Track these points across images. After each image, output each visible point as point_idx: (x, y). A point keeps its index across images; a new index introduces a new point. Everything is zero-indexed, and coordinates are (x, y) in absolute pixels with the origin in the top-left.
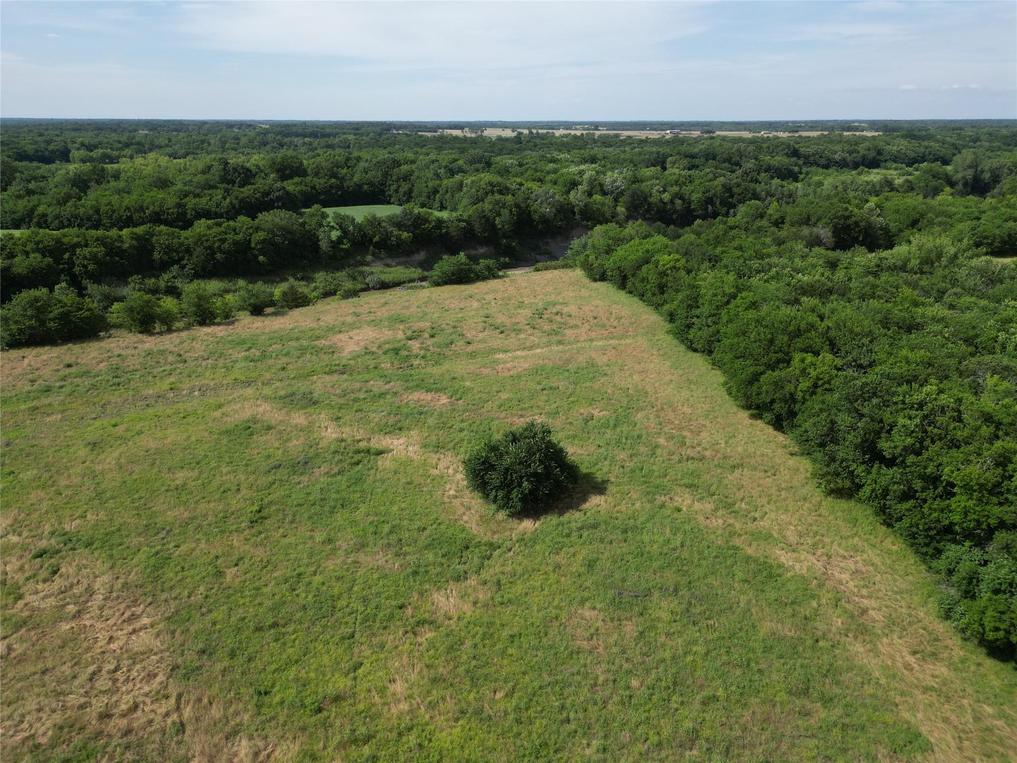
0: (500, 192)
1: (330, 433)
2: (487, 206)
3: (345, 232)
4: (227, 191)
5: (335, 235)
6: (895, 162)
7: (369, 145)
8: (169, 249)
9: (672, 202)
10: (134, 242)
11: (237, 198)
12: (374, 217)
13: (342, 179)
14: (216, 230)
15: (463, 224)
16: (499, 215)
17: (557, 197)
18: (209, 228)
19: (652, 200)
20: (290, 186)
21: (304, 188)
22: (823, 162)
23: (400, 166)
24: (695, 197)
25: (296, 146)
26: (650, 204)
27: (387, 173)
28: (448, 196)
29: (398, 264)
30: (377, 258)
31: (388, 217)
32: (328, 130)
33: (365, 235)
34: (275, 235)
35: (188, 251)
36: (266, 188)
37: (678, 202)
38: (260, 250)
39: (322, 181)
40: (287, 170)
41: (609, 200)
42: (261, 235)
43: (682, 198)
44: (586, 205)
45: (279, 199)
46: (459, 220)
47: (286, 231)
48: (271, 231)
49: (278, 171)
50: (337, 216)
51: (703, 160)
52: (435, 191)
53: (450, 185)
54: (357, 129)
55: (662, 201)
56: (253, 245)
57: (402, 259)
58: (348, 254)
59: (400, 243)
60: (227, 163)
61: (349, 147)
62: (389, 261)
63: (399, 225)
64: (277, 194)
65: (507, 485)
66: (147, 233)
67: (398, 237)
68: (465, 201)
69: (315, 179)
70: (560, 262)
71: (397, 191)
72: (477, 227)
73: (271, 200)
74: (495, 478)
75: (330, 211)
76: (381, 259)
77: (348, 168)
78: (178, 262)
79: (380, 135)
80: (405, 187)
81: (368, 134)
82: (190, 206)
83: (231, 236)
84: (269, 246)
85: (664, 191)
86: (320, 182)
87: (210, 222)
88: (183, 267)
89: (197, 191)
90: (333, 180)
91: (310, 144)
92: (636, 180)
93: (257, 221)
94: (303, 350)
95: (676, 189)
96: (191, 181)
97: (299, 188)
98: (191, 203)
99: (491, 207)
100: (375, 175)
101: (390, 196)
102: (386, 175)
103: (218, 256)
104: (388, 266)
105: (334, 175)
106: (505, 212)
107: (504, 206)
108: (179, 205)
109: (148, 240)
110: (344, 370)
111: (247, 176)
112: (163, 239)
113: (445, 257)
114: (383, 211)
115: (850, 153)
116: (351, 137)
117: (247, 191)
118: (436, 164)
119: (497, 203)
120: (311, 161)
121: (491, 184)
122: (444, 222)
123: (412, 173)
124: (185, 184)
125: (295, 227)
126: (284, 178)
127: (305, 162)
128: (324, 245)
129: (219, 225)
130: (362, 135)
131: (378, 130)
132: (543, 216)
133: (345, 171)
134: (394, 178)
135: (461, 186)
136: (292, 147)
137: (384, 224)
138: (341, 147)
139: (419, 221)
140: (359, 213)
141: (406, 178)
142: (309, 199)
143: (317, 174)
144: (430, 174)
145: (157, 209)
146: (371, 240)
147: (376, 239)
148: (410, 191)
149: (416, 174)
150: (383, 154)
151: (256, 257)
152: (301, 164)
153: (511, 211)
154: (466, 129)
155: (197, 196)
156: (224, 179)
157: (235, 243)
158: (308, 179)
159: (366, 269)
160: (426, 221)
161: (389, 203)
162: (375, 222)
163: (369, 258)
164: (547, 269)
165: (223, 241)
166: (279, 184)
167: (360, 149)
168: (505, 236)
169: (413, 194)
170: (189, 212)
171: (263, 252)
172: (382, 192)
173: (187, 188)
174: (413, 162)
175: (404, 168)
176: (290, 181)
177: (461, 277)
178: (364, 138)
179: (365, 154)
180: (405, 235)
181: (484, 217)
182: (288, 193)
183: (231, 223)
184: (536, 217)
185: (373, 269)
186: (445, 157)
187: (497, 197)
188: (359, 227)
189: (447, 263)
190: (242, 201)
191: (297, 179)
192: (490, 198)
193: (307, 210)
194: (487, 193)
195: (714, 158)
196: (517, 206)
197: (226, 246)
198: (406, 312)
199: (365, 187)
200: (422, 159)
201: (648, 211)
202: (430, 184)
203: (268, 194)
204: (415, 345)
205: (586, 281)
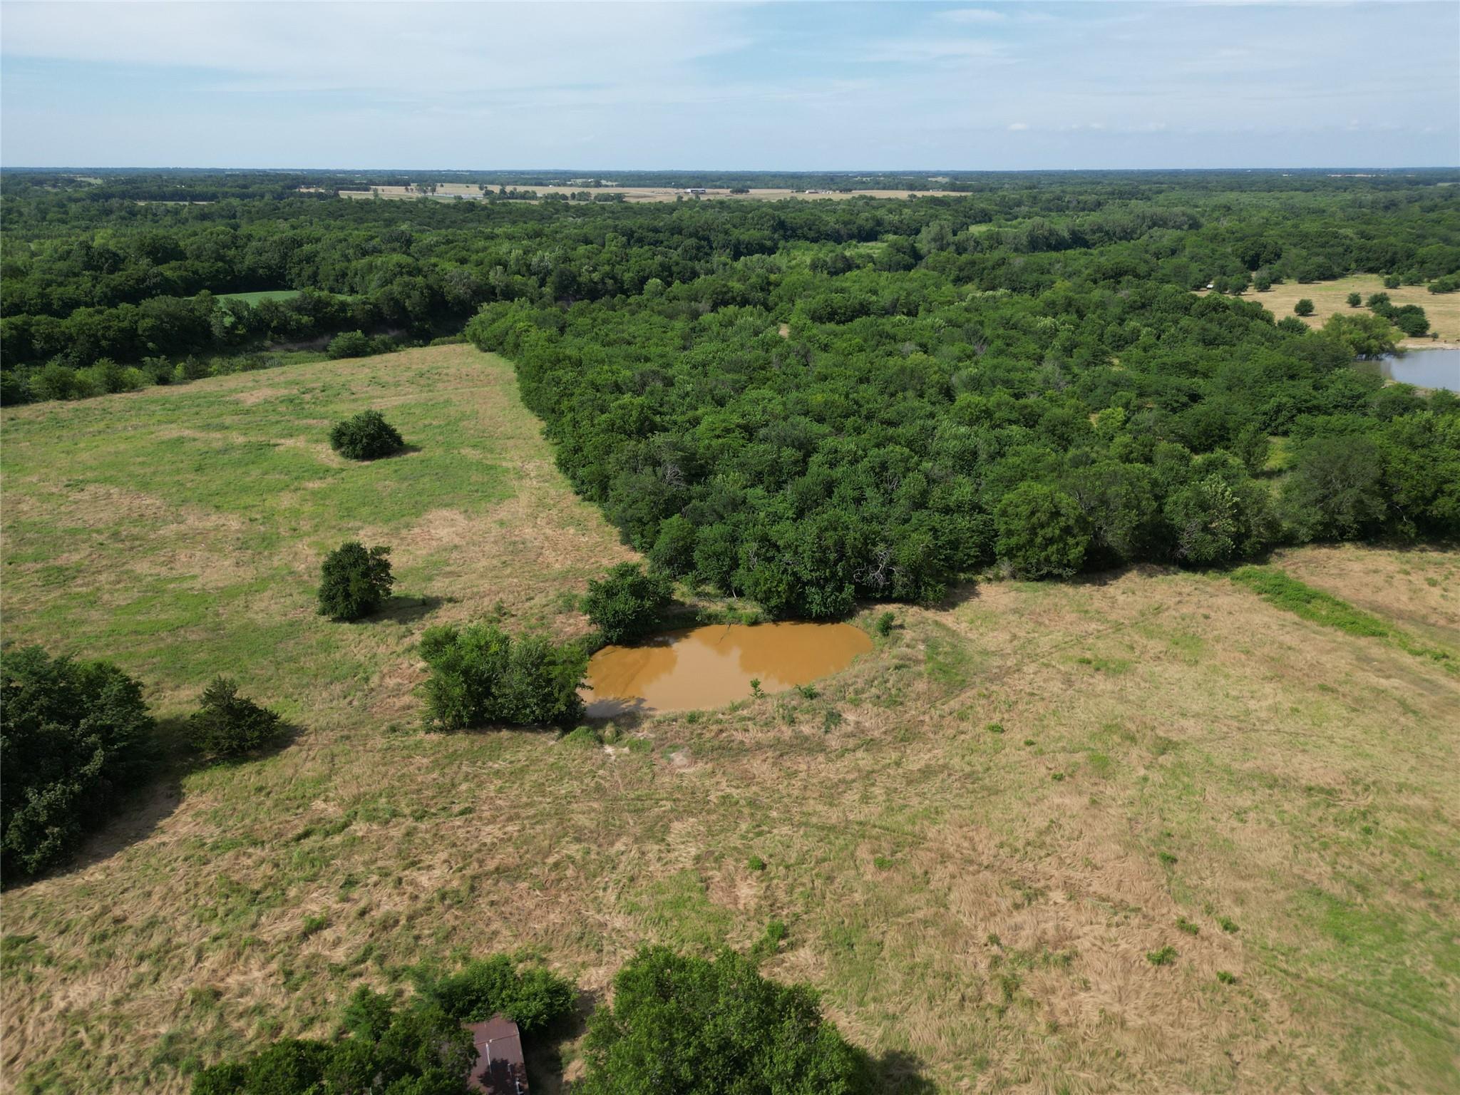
0: (410, 274)
1: (241, 440)
2: (395, 288)
3: (239, 318)
4: (95, 278)
5: (228, 321)
6: (895, 233)
7: (262, 215)
8: (49, 338)
9: (603, 279)
10: (14, 332)
11: (108, 286)
12: (271, 302)
13: (230, 262)
14: (97, 318)
15: (368, 307)
16: (409, 297)
17: (473, 278)
18: (90, 315)
19: (581, 279)
20: (169, 271)
21: (185, 273)
22: (812, 234)
23: (300, 245)
24: (627, 276)
25: (155, 215)
26: (579, 284)
27: (286, 254)
28: (357, 279)
29: (301, 349)
30: (277, 343)
31: (286, 301)
32: (199, 189)
33: (261, 321)
34: (162, 322)
35: (70, 338)
36: (141, 274)
37: (610, 282)
38: (148, 337)
39: (207, 265)
40: (161, 252)
41: (533, 281)
42: (148, 322)
43: (613, 278)
44: (507, 286)
45: (156, 286)
46: (364, 303)
47: (173, 317)
48: (158, 317)
49: (149, 254)
50: (229, 301)
51: (667, 234)
52: (344, 275)
53: (359, 266)
54: (245, 187)
55: (591, 280)
56: (140, 332)
57: (304, 344)
58: (244, 340)
59: (301, 327)
60: (89, 248)
61: (234, 217)
62: (290, 346)
63: (299, 309)
64: (154, 280)
65: (353, 442)
66: (25, 323)
67: (298, 322)
68: (374, 284)
69: (196, 263)
70: (459, 336)
71: (299, 275)
72: (385, 309)
73: (148, 287)
74: (345, 439)
75: (222, 298)
76: (280, 344)
77: (237, 248)
78: (61, 350)
79: (280, 197)
80: (308, 270)
81: (262, 196)
82: (55, 296)
83: (115, 323)
84: (157, 333)
85: (595, 270)
86: (204, 267)
87: (91, 310)
88: (67, 356)
89: (60, 279)
90: (220, 264)
91: (176, 212)
92: (567, 259)
93: (141, 308)
94: (212, 403)
95: (607, 268)
96: (50, 269)
97: (178, 273)
98: (56, 292)
99: (400, 289)
100: (272, 258)
101: (292, 281)
102: (284, 257)
103: (104, 343)
104: (290, 351)
105: (221, 258)
106: (416, 294)
107: (414, 288)
108: (42, 295)
109: (26, 330)
110: (248, 412)
111: (115, 261)
112: (42, 328)
113: (340, 334)
114: (279, 297)
115: (845, 223)
116: (235, 202)
117: (117, 278)
118: (344, 244)
119: (406, 284)
120: (189, 241)
121: (399, 265)
122: (348, 305)
123: (316, 254)
124: (44, 272)
125: (184, 313)
126: (158, 262)
127: (182, 244)
128: (216, 331)
129: (101, 312)
130: (252, 196)
131: (278, 187)
132: (457, 298)
133: (232, 252)
134: (296, 259)
135: (370, 268)
136: (150, 216)
137: (282, 309)
138: (223, 217)
139: (319, 305)
140: (254, 300)
141: (309, 259)
142: (190, 286)
143: (198, 257)
144: (337, 256)
145: (17, 300)
146: (268, 326)
147: (274, 324)
148: (315, 274)
149: (321, 255)
150: (283, 229)
151: (144, 344)
152: (177, 245)
153: (422, 293)
154: (413, 186)
155: (61, 284)
156: (88, 266)
157: (121, 330)
158: (189, 263)
159: (265, 354)
160: (328, 304)
161: (291, 288)
162: (271, 307)
163: (268, 343)
164: (443, 343)
165: (109, 328)
166: (155, 270)
167: (251, 221)
168: (417, 319)
169: (319, 278)
170: (55, 302)
171: (151, 338)
172: (282, 276)
173: (48, 276)
174: (318, 240)
175: (307, 248)
176: (165, 266)
177: (355, 352)
178: (257, 203)
179: (257, 229)
180: (305, 319)
181: (392, 299)
182: (167, 280)
183: (113, 311)
184: (449, 298)
185: (273, 354)
186: (358, 234)
187: (406, 278)
188: (255, 313)
189: (342, 339)
190: (114, 289)
191: (173, 264)
192: (398, 280)
193: (193, 298)
194: (395, 275)
195: (680, 233)
196: (429, 287)
197: (111, 333)
198: (302, 378)
199: (261, 271)
200: (329, 237)
201: (578, 291)
202: (337, 267)
203: (144, 280)
204: (307, 397)
205: (477, 351)
